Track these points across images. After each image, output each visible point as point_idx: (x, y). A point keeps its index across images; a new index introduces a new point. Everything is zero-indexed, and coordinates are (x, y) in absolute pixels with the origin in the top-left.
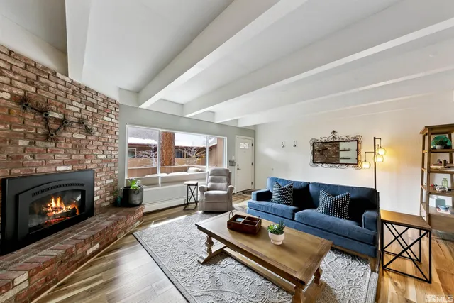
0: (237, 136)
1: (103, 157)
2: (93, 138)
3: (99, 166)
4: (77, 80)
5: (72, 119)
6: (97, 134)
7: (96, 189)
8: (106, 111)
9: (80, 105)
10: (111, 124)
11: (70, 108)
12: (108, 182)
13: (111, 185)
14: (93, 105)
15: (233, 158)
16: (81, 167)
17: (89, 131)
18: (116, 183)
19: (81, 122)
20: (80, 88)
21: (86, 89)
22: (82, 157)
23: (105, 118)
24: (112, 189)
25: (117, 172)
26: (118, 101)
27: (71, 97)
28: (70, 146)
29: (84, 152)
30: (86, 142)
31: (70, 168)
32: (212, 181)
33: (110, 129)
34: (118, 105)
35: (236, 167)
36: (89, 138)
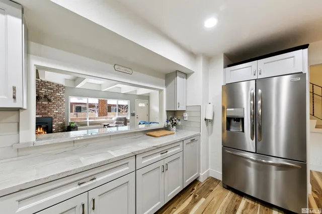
0: (136, 100)
1: (57, 111)
2: (52, 103)
3: (54, 115)
4: (43, 80)
5: (42, 96)
6: (53, 101)
7: (53, 126)
8: (58, 91)
9: (45, 90)
10: (60, 96)
11: (41, 91)
12: (59, 123)
13: (61, 124)
14: (51, 89)
15: (134, 112)
16: (46, 116)
17: (49, 101)
18: (64, 124)
19: (46, 97)
20: (45, 82)
21: (48, 82)
22: (46, 111)
23: (57, 94)
24: (62, 126)
25: (64, 119)
26: (64, 85)
27: (41, 87)
28: (41, 107)
29: (47, 109)
30: (48, 105)
31: (41, 116)
32: (116, 123)
33: (60, 99)
34: (64, 87)
35: (136, 116)
36: (50, 103)
